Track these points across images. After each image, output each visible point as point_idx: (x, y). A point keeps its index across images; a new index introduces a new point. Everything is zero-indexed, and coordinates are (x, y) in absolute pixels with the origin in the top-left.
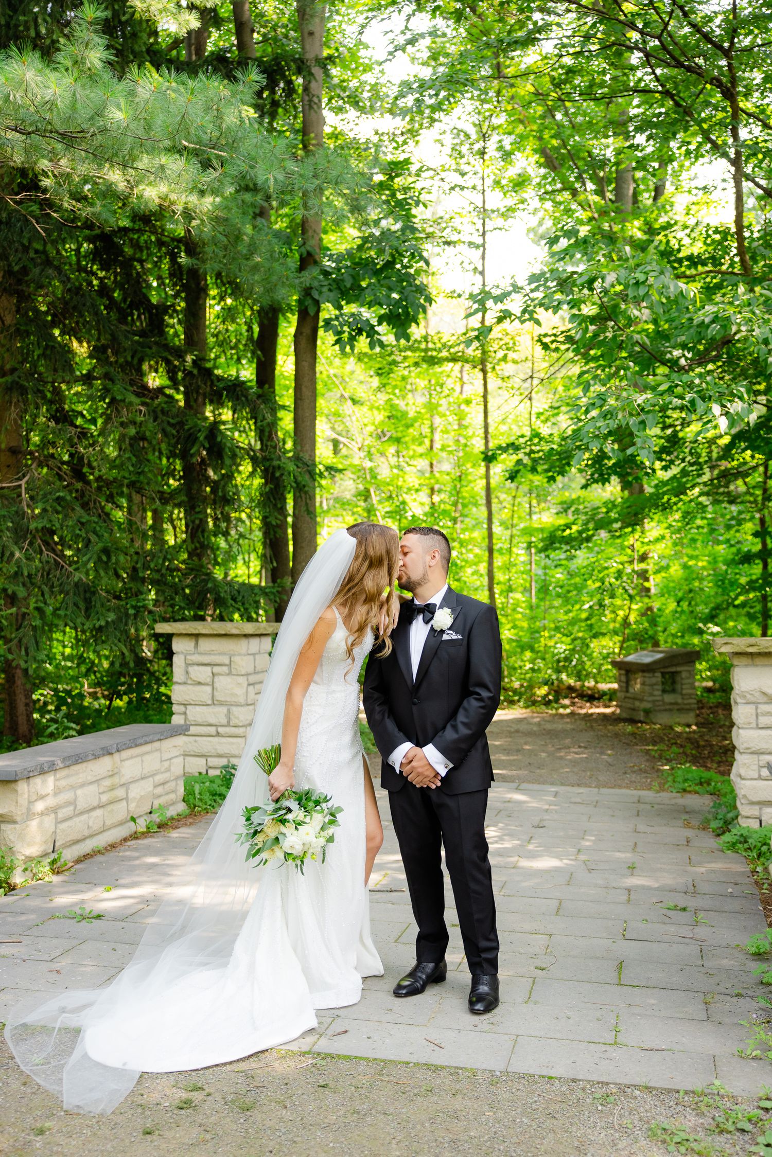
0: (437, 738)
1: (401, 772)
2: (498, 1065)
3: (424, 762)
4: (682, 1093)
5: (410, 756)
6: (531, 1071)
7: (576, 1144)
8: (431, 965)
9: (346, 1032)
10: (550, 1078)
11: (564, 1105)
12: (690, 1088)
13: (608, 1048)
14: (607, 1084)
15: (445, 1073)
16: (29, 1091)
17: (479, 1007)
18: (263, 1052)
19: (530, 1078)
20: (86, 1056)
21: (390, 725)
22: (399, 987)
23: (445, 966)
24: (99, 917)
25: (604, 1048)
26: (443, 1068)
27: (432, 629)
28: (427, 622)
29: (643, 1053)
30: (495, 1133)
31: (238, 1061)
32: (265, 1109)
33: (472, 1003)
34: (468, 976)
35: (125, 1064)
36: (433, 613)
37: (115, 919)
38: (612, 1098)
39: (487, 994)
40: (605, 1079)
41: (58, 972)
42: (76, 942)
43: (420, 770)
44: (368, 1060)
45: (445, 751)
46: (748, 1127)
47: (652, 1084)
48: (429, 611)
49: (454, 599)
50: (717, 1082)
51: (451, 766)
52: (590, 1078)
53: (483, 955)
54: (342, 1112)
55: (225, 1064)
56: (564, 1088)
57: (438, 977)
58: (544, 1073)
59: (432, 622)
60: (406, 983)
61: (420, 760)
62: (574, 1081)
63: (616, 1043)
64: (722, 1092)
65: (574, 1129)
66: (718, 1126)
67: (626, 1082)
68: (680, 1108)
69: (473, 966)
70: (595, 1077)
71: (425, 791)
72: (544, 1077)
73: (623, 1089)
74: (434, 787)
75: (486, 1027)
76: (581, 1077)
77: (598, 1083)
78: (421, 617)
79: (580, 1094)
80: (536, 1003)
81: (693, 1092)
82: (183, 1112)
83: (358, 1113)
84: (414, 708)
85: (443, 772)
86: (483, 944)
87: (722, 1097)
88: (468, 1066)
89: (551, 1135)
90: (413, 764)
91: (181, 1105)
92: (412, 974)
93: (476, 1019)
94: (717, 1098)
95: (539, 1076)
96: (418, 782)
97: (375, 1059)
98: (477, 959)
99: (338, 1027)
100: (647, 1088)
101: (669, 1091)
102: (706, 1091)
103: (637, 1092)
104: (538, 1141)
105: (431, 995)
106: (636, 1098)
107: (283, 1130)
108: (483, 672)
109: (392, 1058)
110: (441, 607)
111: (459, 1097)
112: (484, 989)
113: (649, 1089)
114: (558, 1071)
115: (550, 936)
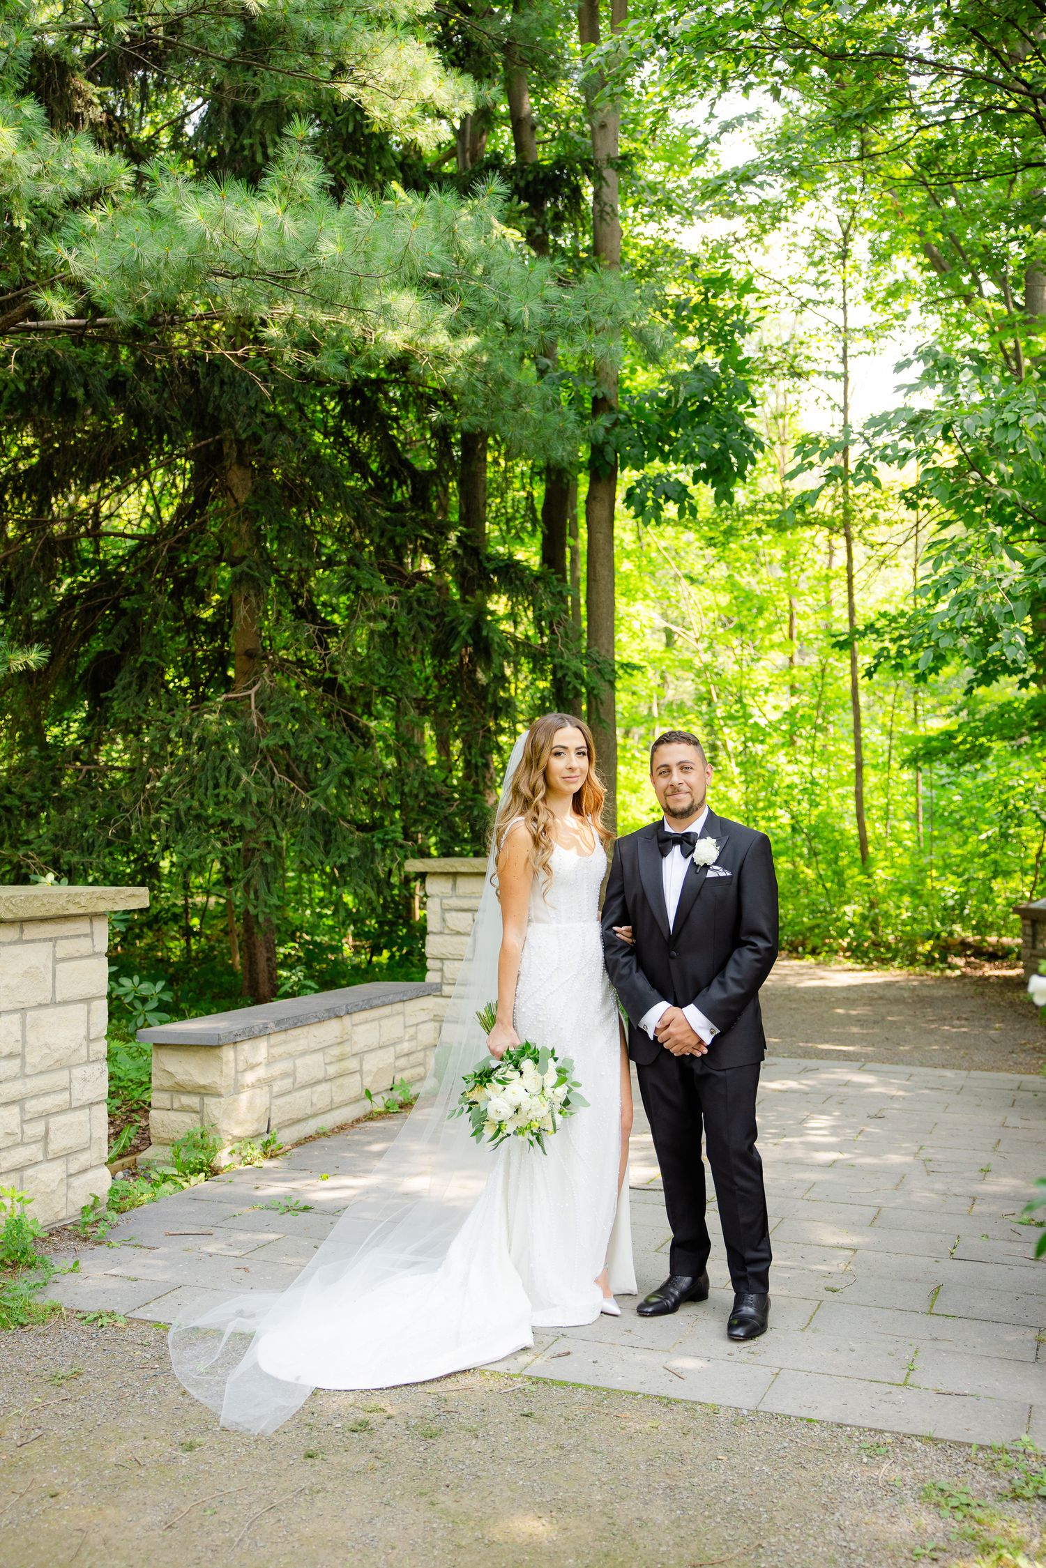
0: (699, 998)
1: (655, 1038)
2: (745, 1401)
3: (685, 1028)
4: (974, 1448)
5: (667, 1018)
6: (787, 1412)
7: (824, 1500)
8: (687, 1280)
9: (568, 1354)
10: (810, 1421)
11: (820, 1454)
12: (987, 1442)
13: (894, 1389)
14: (882, 1432)
15: (680, 1408)
16: (186, 1402)
17: (740, 1332)
18: (464, 1372)
19: (784, 1420)
20: (256, 1366)
21: (641, 981)
22: (647, 1303)
23: (707, 1281)
24: (306, 1209)
25: (888, 1388)
26: (677, 1402)
27: (693, 863)
28: (687, 853)
29: (937, 1398)
30: (725, 1481)
31: (433, 1380)
32: (452, 1437)
33: (731, 1327)
34: (731, 1295)
35: (298, 1378)
36: (693, 845)
37: (324, 1213)
38: (883, 1450)
39: (752, 1317)
40: (879, 1426)
41: (246, 1269)
42: (274, 1237)
43: (679, 1037)
44: (588, 1388)
45: (709, 1014)
47: (940, 1435)
48: (687, 843)
49: (716, 826)
50: (1025, 1438)
51: (718, 1031)
52: (861, 1423)
53: (750, 1269)
54: (542, 1447)
55: (416, 1384)
56: (825, 1434)
57: (697, 1293)
58: (803, 1415)
59: (694, 855)
60: (654, 1300)
61: (679, 1024)
62: (840, 1426)
63: (905, 1384)
64: (1030, 1449)
65: (826, 1483)
66: (1014, 1490)
67: (906, 1431)
68: (970, 1466)
69: (736, 1281)
70: (868, 1423)
72: (802, 1419)
73: (901, 1439)
74: (699, 1054)
75: (743, 1356)
76: (849, 1422)
77: (870, 1430)
78: (677, 849)
79: (843, 1442)
80: (816, 1331)
81: (990, 1448)
82: (356, 1435)
83: (562, 1448)
84: (673, 964)
85: (708, 1039)
86: (751, 1255)
87: (1029, 1455)
88: (709, 1402)
89: (795, 1489)
90: (671, 1028)
91: (354, 1427)
92: (663, 1290)
93: (734, 1346)
94: (1021, 1456)
95: (796, 1418)
96: (676, 1051)
97: (596, 1387)
98: (741, 1273)
99: (560, 1348)
100: (932, 1439)
101: (961, 1444)
102: (1008, 1447)
103: (918, 1444)
104: (778, 1494)
105: (686, 1316)
106: (916, 1450)
107: (468, 1462)
108: (755, 914)
109: (617, 1386)
110: (703, 835)
111: (690, 1437)
112: (749, 1310)
113: (934, 1441)
114: (822, 1413)
115: (856, 1250)
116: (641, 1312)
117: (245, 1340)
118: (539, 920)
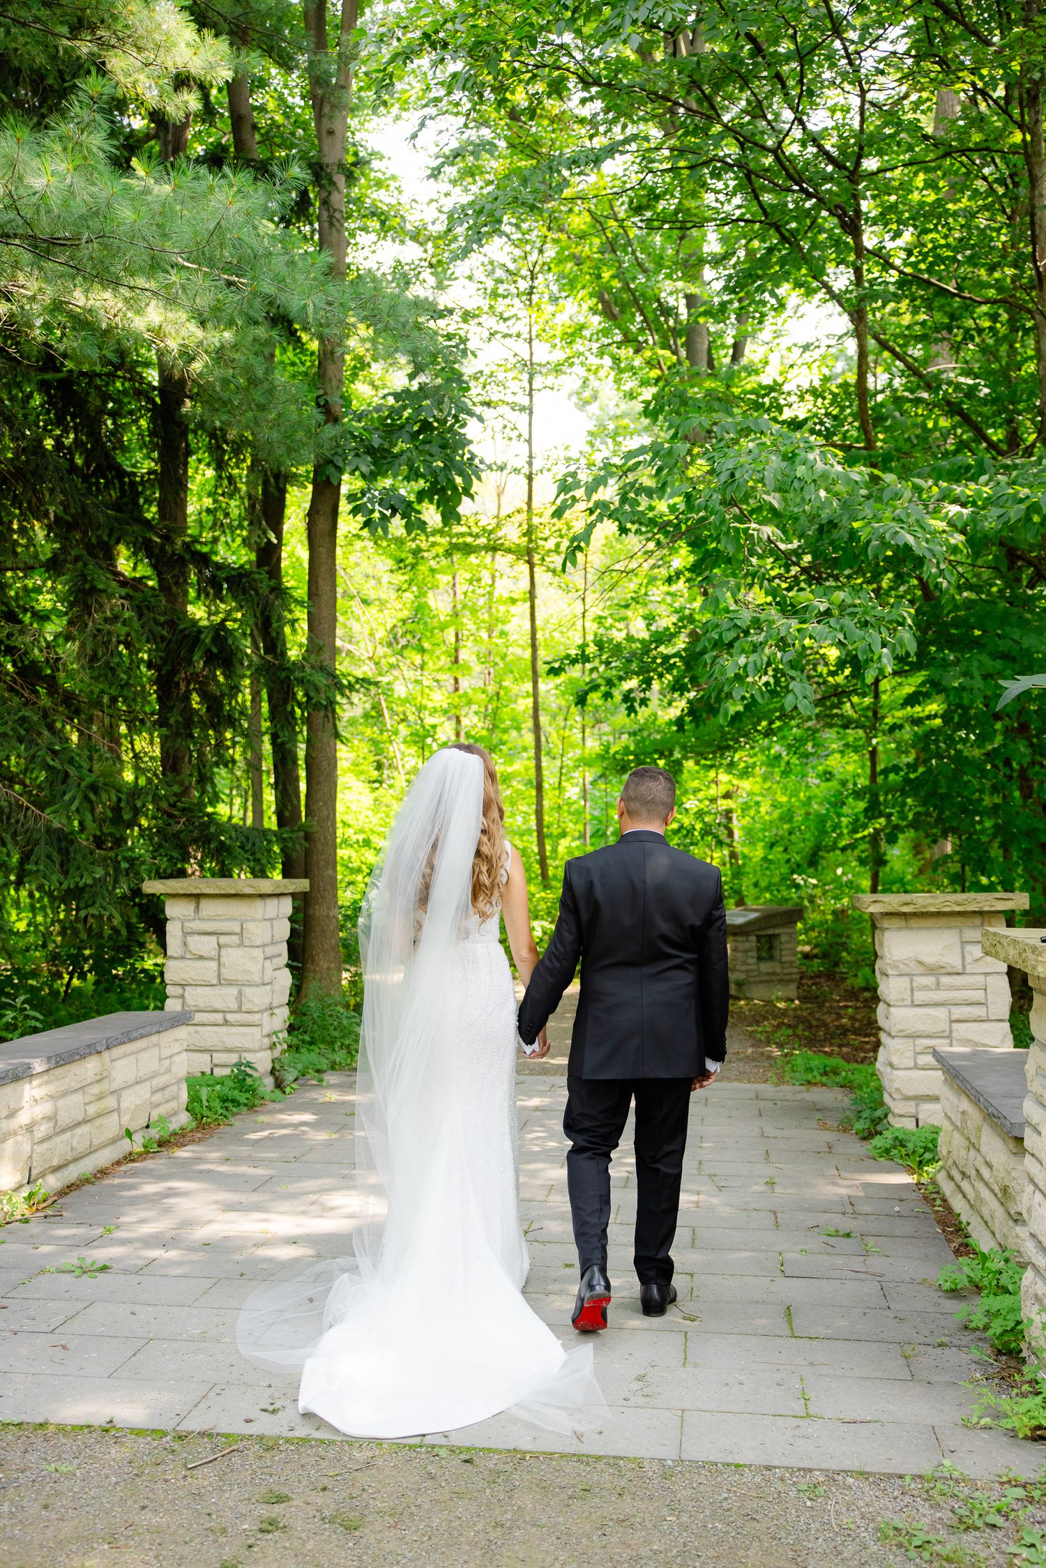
2: (669, 1454)
4: (908, 1479)
6: (712, 1458)
7: (791, 1554)
10: (737, 1466)
11: (762, 1502)
12: (916, 1472)
13: (800, 1422)
14: (811, 1470)
15: (601, 1465)
16: (54, 1516)
19: (712, 1468)
24: (104, 1269)
25: (795, 1422)
26: (597, 1458)
29: (846, 1427)
30: (685, 1545)
37: (126, 1272)
38: (821, 1490)
40: (806, 1464)
41: (64, 1347)
42: (80, 1305)
46: (1000, 1521)
47: (868, 1469)
50: (947, 1462)
52: (787, 1464)
54: (479, 1527)
56: (758, 1479)
58: (728, 1460)
62: (768, 1468)
63: (808, 1416)
64: (956, 1475)
65: (783, 1534)
66: (961, 1521)
67: (834, 1465)
68: (907, 1499)
70: (794, 1462)
72: (729, 1465)
73: (832, 1476)
75: (638, 1400)
76: (776, 1463)
77: (799, 1470)
79: (779, 1485)
80: (696, 1366)
81: (920, 1477)
82: (270, 1536)
83: (502, 1526)
87: (957, 1481)
88: (630, 1455)
89: (756, 1544)
91: (265, 1526)
94: (952, 1483)
95: (723, 1464)
97: (507, 1450)
100: (862, 1473)
101: (890, 1476)
102: (936, 1474)
103: (850, 1481)
104: (742, 1553)
106: (850, 1488)
107: (409, 1555)
109: (528, 1447)
111: (627, 1497)
113: (864, 1475)
114: (745, 1456)
115: (692, 1275)
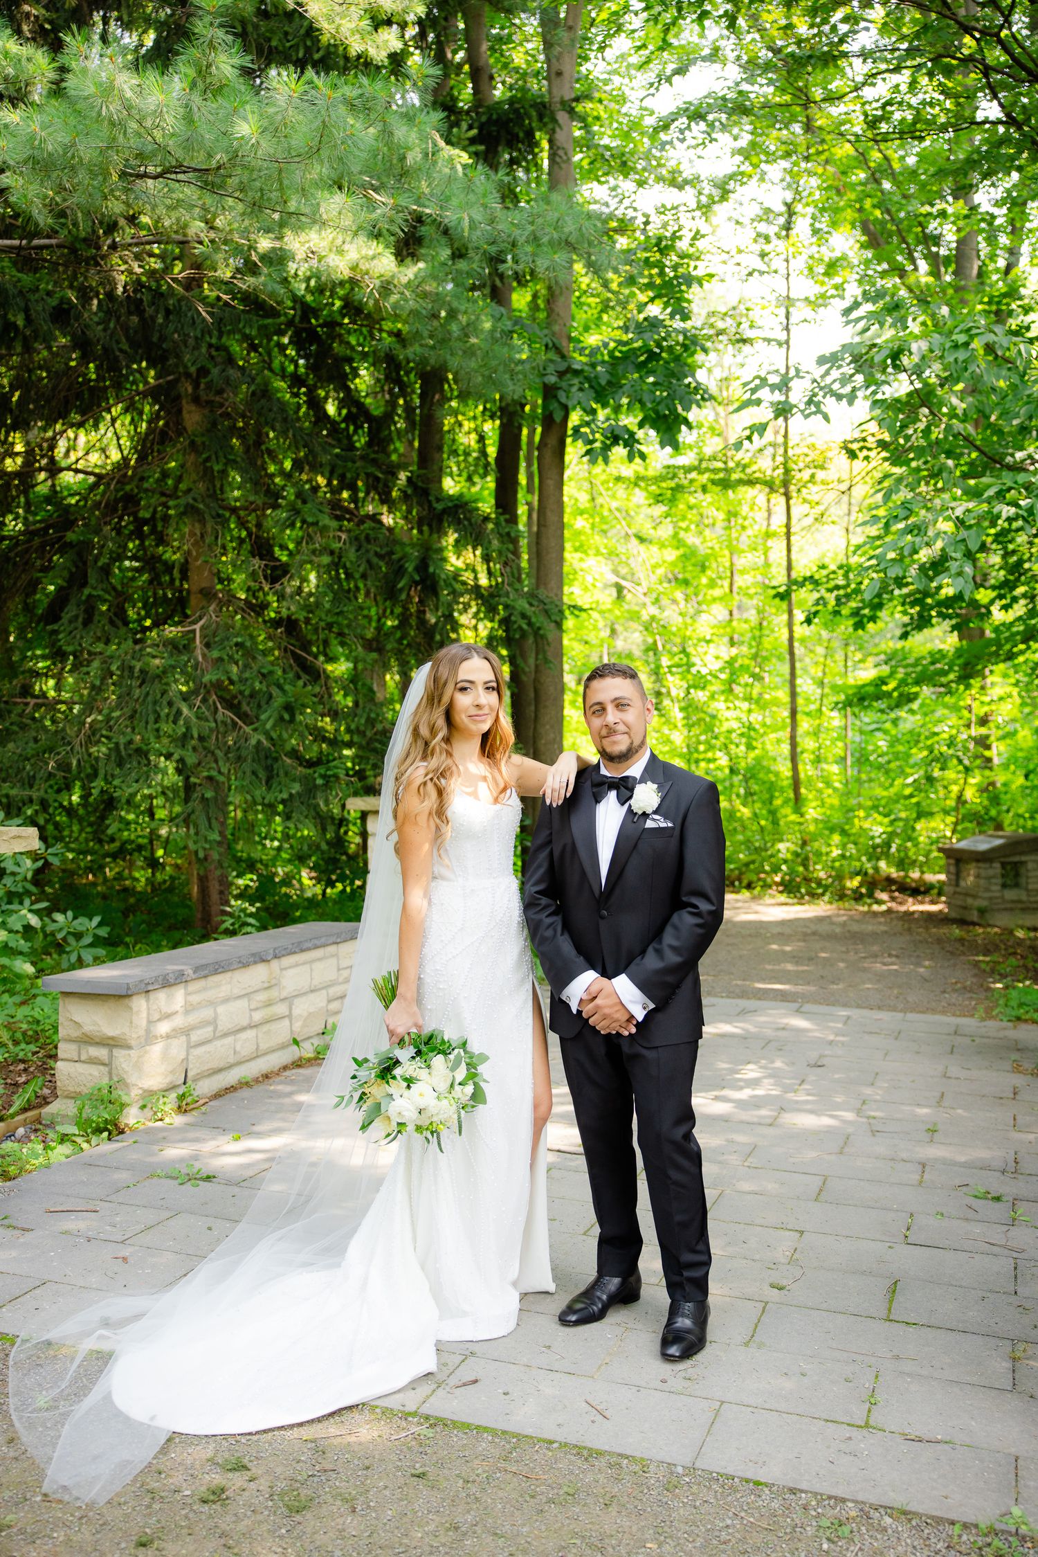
0: (632, 967)
1: (579, 1012)
2: (682, 1455)
3: (614, 1000)
4: (956, 1527)
5: (594, 989)
6: (731, 1470)
8: (616, 1281)
9: (476, 1381)
10: (757, 1483)
11: (770, 1537)
12: (970, 1519)
13: (855, 1433)
14: (844, 1500)
15: (603, 1461)
16: (12, 1454)
17: (674, 1350)
18: (350, 1408)
19: (727, 1482)
20: (108, 1398)
21: (566, 945)
22: (570, 1309)
23: (639, 1280)
24: (208, 1178)
25: (848, 1432)
26: (600, 1453)
27: (630, 810)
28: (623, 800)
29: (907, 1446)
31: (312, 1421)
32: (324, 1511)
33: (666, 1342)
35: (152, 1418)
36: (632, 790)
37: (229, 1183)
38: (846, 1530)
39: (688, 1331)
40: (840, 1492)
41: (125, 1259)
42: (168, 1214)
43: (607, 1011)
44: (494, 1432)
45: (643, 986)
47: (913, 1507)
48: (625, 788)
49: (658, 770)
50: (1016, 1511)
51: (652, 1006)
52: (818, 1487)
53: (686, 1274)
54: (431, 1527)
55: (292, 1426)
56: (775, 1505)
57: (628, 1295)
58: (749, 1475)
59: (632, 802)
60: (579, 1306)
61: (608, 996)
62: (793, 1491)
63: (867, 1425)
64: (1023, 1529)
67: (873, 1499)
69: (672, 1287)
70: (826, 1488)
71: (612, 1040)
72: (748, 1481)
73: (866, 1512)
74: (626, 1033)
75: (676, 1383)
76: (804, 1486)
77: (830, 1498)
78: (612, 795)
79: (798, 1517)
80: (760, 1346)
81: (975, 1527)
82: (206, 1508)
83: (457, 1528)
84: (602, 924)
85: (640, 1015)
86: (687, 1257)
87: (1023, 1538)
88: (638, 1454)
90: (598, 1001)
91: (205, 1496)
92: (588, 1294)
93: (667, 1369)
94: (1015, 1541)
95: (742, 1479)
96: (603, 1027)
97: (504, 1432)
98: (676, 1278)
99: (466, 1374)
100: (905, 1513)
101: (939, 1521)
102: (999, 1526)
103: (888, 1520)
105: (617, 1319)
106: (885, 1530)
108: (698, 872)
109: (529, 1431)
110: (643, 780)
111: (613, 1510)
112: (684, 1322)
113: (906, 1514)
114: (771, 1473)
115: (802, 1232)
116: (563, 1321)
117: (102, 1360)
118: (443, 878)
